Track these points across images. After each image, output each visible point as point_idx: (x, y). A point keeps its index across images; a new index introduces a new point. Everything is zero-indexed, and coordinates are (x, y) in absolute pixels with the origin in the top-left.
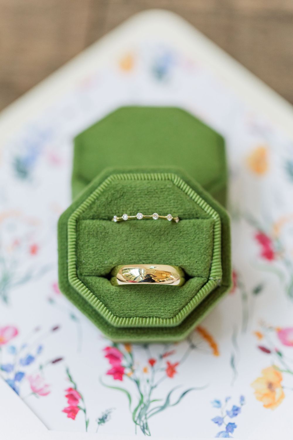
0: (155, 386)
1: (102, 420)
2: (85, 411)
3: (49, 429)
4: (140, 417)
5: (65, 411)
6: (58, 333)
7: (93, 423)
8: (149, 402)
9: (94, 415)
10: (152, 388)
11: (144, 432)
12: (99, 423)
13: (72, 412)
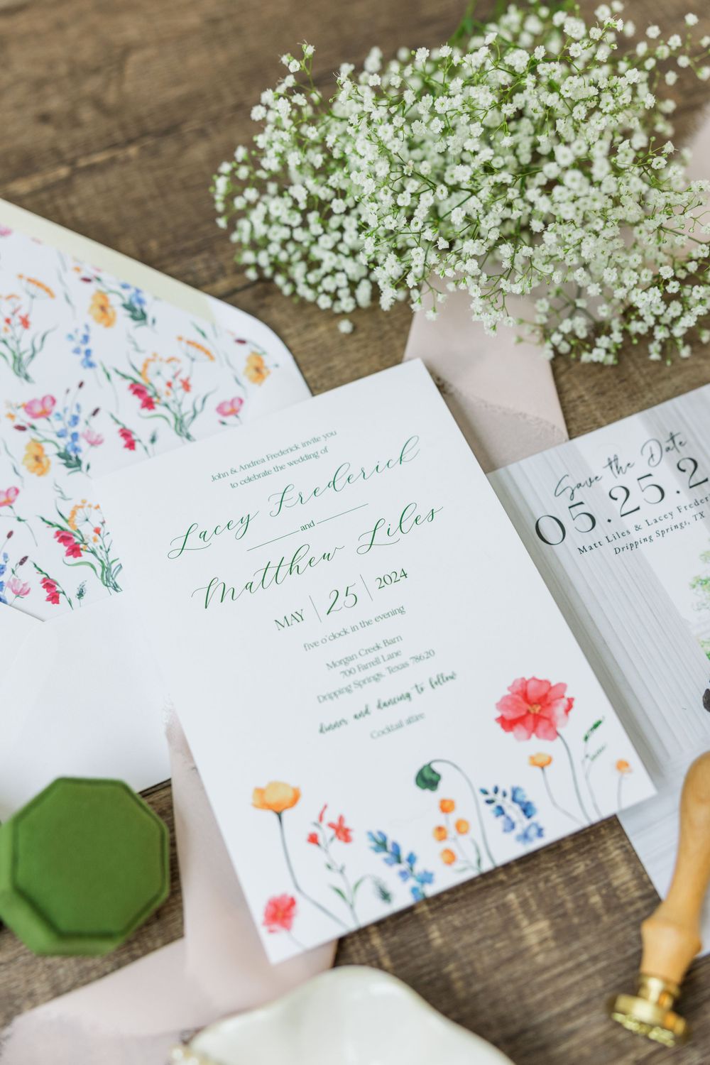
0: (109, 550)
1: (81, 594)
2: (64, 593)
3: (43, 621)
4: (108, 580)
5: (48, 599)
6: (13, 537)
7: (75, 600)
8: (110, 564)
9: (72, 593)
10: (107, 552)
11: (117, 591)
12: (79, 598)
13: (54, 598)
